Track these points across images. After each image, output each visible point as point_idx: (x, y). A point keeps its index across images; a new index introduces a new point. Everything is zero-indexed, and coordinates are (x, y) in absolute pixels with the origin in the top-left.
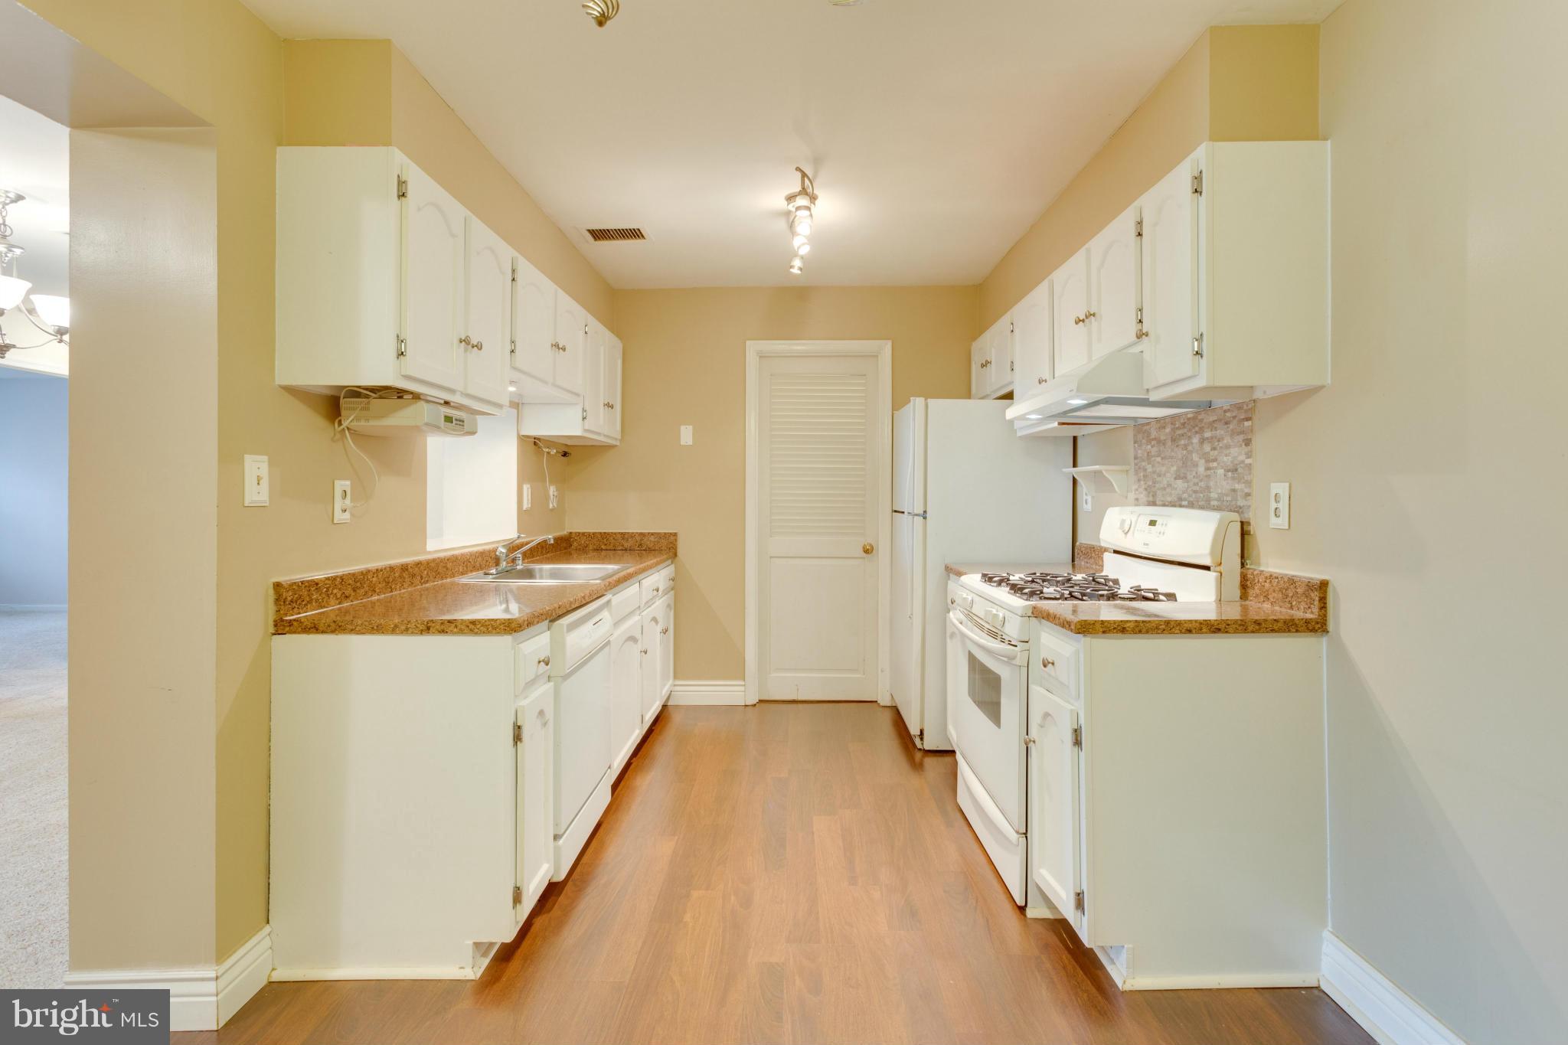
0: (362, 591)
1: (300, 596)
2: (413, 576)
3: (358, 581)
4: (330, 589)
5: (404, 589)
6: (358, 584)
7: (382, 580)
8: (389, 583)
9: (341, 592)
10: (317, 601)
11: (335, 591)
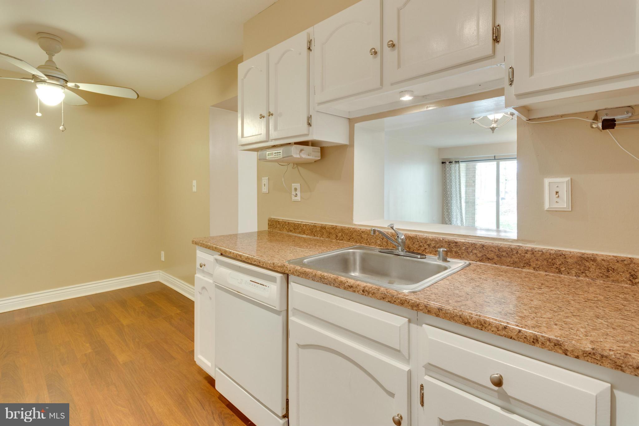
0: (298, 231)
1: (273, 224)
2: (330, 233)
3: (296, 226)
4: (284, 225)
5: (323, 238)
6: (296, 227)
7: (308, 229)
8: (313, 232)
9: (288, 228)
10: (279, 228)
11: (286, 227)
